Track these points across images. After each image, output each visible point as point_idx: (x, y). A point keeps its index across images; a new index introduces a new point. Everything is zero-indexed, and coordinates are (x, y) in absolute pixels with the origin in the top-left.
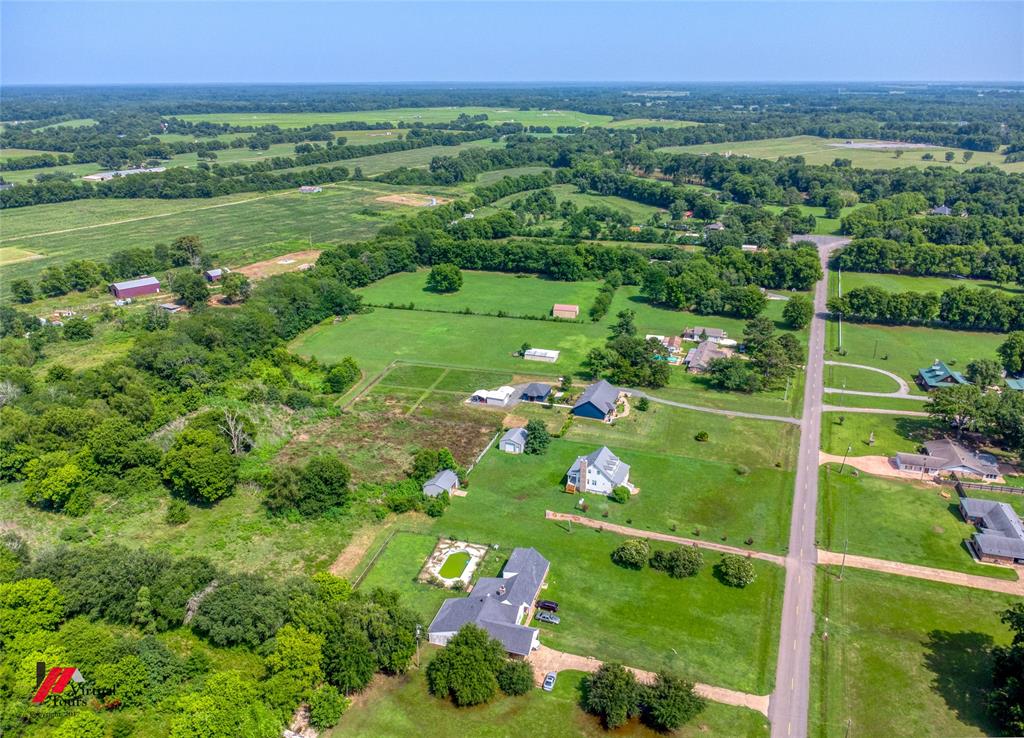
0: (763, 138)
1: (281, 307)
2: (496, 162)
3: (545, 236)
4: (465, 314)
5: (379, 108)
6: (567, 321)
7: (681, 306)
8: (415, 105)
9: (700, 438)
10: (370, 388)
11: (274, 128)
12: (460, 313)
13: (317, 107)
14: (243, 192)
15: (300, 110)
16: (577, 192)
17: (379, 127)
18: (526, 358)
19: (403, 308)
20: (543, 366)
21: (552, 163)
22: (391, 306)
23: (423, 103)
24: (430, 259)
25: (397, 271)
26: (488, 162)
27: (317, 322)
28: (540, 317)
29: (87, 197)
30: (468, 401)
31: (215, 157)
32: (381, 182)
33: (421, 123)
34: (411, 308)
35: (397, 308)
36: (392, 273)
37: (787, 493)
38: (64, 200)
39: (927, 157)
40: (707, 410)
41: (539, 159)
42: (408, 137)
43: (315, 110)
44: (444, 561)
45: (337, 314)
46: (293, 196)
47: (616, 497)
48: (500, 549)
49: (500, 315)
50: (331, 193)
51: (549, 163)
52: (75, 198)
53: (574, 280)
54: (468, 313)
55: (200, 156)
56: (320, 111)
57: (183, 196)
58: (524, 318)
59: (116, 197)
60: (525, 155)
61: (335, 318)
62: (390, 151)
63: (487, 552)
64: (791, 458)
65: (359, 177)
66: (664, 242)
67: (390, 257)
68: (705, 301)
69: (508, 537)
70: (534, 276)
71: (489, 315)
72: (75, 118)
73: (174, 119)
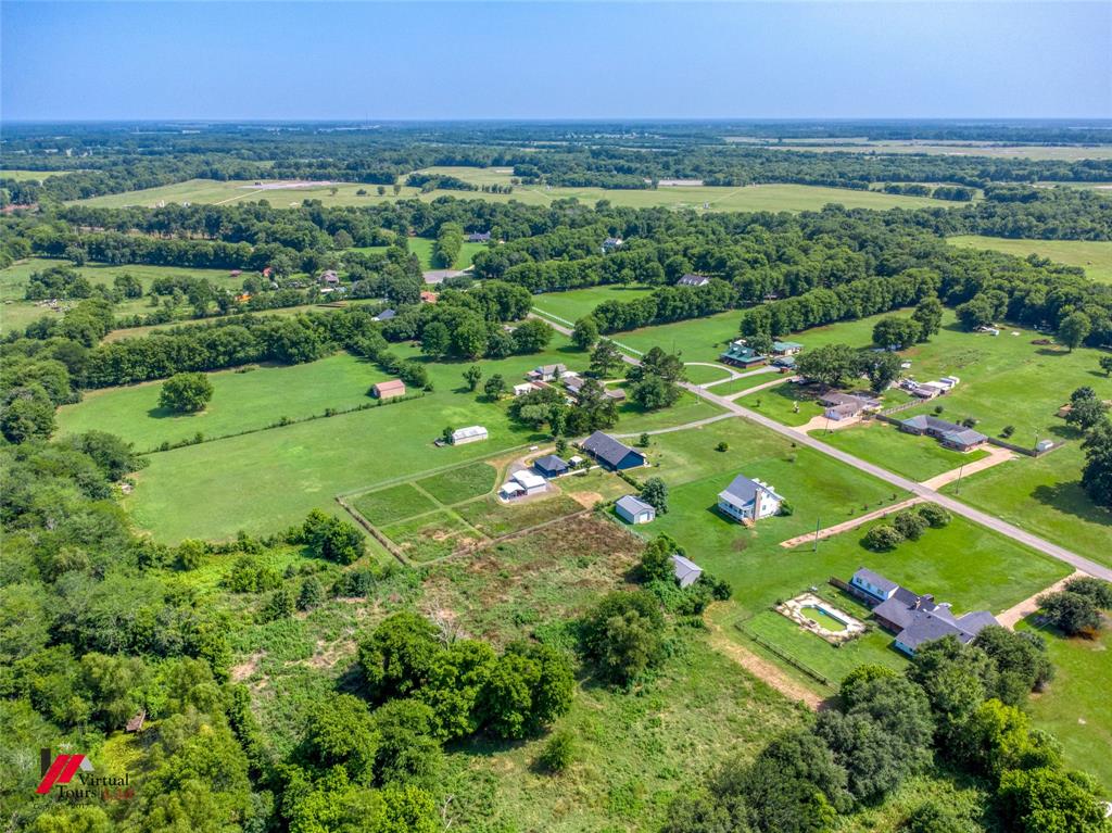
0: (161, 185)
4: (282, 425)
7: (476, 355)
9: (721, 449)
10: (380, 535)
12: (274, 426)
16: (74, 266)
19: (186, 444)
22: (165, 447)
30: (505, 501)
34: (199, 440)
35: (175, 447)
39: (361, 193)
40: (677, 429)
48: (819, 588)
49: (329, 412)
63: (816, 596)
66: (312, 302)
68: (503, 343)
71: (314, 418)
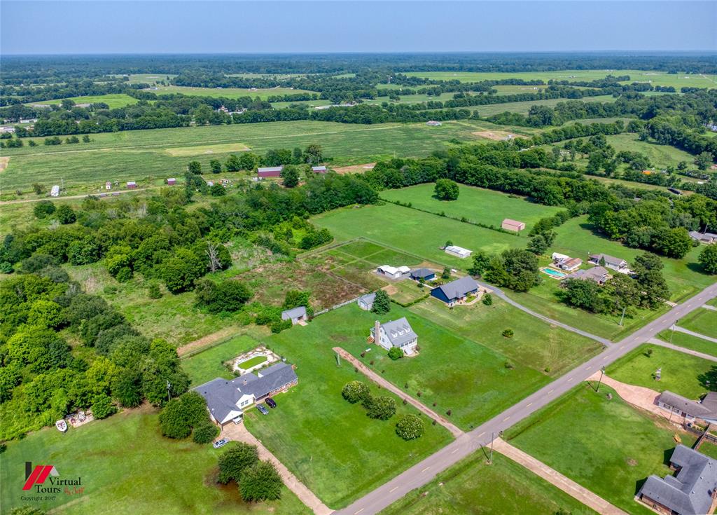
1: (317, 192)
2: (591, 113)
3: (566, 170)
4: (441, 216)
5: (549, 70)
6: (507, 233)
7: (614, 236)
8: (580, 68)
9: (507, 334)
10: (328, 250)
11: (458, 82)
12: (438, 214)
13: (502, 68)
14: (392, 122)
15: (489, 70)
16: (635, 140)
17: (533, 83)
18: (446, 251)
19: (405, 205)
20: (453, 259)
21: (641, 116)
22: (398, 203)
23: (586, 66)
24: (455, 176)
25: (427, 182)
26: (583, 112)
27: (342, 206)
28: (489, 226)
29: (305, 119)
30: (375, 271)
31: (399, 99)
32: (490, 122)
33: (567, 82)
34: (409, 206)
35: (401, 205)
36: (424, 182)
37: (528, 392)
38: (293, 119)
40: (539, 316)
41: (632, 112)
42: (546, 91)
43: (500, 70)
44: (249, 359)
45: (359, 203)
46: (421, 127)
47: (395, 355)
48: (286, 362)
49: (464, 220)
50: (448, 126)
51: (639, 116)
52: (298, 119)
53: (550, 205)
54: (443, 215)
55: (391, 98)
56: (503, 72)
57: (355, 122)
58: (478, 225)
59: (319, 120)
60: (620, 108)
61: (357, 205)
62: (520, 100)
63: (278, 361)
64: (564, 370)
65: (476, 117)
66: (669, 186)
67: (424, 171)
68: (633, 236)
69: (299, 356)
70: (522, 198)
71: (456, 219)
72: (349, 72)
73: (400, 75)
